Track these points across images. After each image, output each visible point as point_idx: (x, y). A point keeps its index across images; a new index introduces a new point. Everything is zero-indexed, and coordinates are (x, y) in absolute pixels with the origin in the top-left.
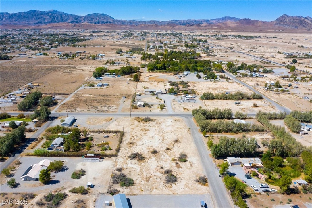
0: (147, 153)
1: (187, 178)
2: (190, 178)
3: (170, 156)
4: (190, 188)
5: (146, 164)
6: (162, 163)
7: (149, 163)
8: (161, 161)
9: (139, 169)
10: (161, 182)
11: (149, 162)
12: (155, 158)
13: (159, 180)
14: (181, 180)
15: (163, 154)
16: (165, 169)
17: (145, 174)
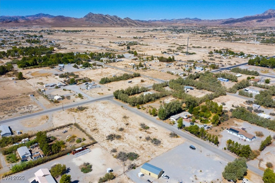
0: (116, 132)
1: (163, 137)
2: (165, 137)
4: (173, 143)
5: (126, 140)
6: (136, 135)
9: (127, 145)
10: (152, 146)
11: (127, 137)
12: (126, 133)
13: (149, 146)
14: (162, 140)
15: (128, 129)
16: (144, 138)
17: (135, 146)
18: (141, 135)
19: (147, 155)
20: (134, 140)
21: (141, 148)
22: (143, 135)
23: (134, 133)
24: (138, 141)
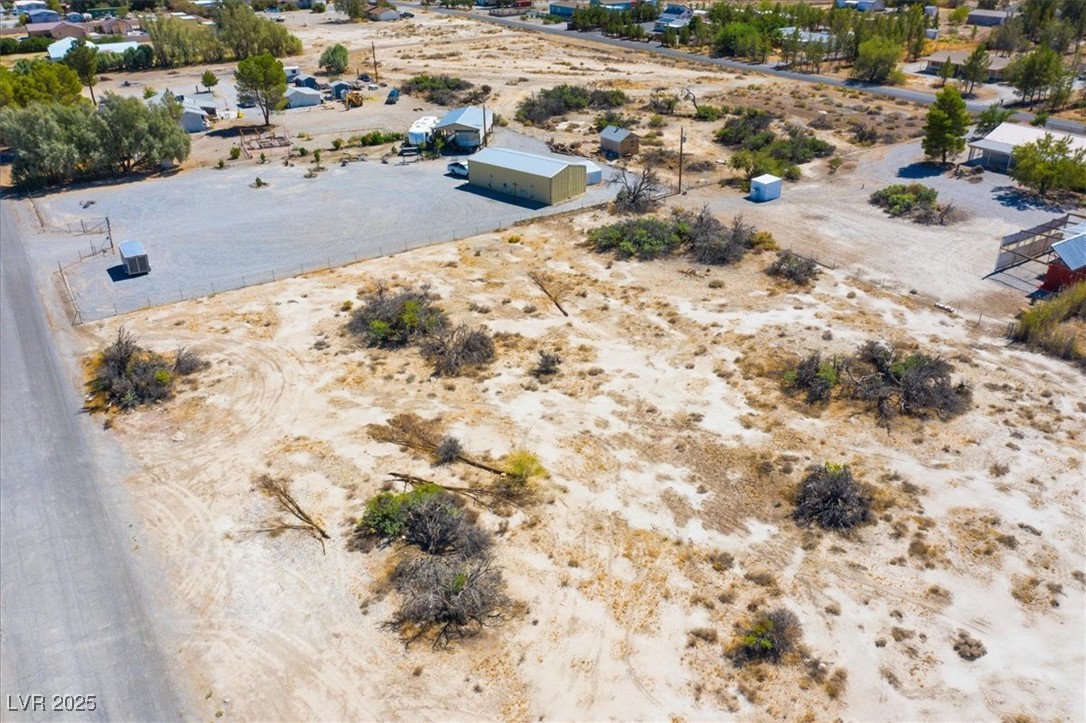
0: (895, 470)
1: (280, 369)
2: (253, 371)
3: (616, 530)
4: (233, 315)
7: (694, 374)
8: (620, 426)
10: (457, 294)
13: (482, 301)
14: (320, 338)
15: (722, 521)
16: (508, 371)
17: (613, 303)
18: (527, 407)
19: (528, 249)
20: (616, 355)
21: (553, 291)
22: (506, 409)
23: (624, 440)
24: (574, 342)
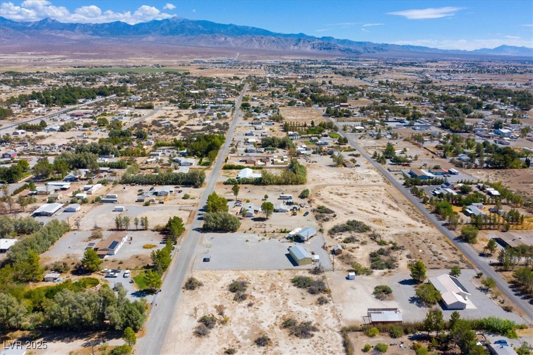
0: (280, 342)
3: (231, 333)
4: (215, 276)
5: (279, 313)
6: (249, 314)
7: (273, 315)
8: (250, 319)
9: (290, 303)
10: (254, 284)
11: (272, 317)
12: (262, 328)
13: (257, 287)
15: (245, 338)
16: (245, 303)
19: (279, 277)
20: (265, 306)
21: (272, 289)
22: (237, 310)
23: (247, 321)
